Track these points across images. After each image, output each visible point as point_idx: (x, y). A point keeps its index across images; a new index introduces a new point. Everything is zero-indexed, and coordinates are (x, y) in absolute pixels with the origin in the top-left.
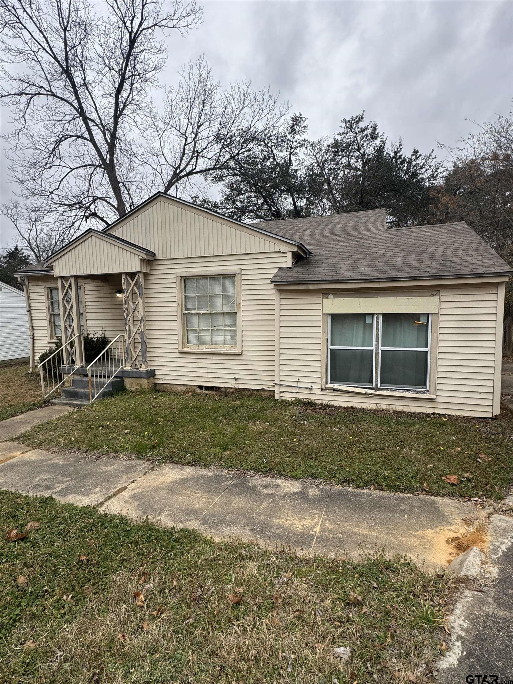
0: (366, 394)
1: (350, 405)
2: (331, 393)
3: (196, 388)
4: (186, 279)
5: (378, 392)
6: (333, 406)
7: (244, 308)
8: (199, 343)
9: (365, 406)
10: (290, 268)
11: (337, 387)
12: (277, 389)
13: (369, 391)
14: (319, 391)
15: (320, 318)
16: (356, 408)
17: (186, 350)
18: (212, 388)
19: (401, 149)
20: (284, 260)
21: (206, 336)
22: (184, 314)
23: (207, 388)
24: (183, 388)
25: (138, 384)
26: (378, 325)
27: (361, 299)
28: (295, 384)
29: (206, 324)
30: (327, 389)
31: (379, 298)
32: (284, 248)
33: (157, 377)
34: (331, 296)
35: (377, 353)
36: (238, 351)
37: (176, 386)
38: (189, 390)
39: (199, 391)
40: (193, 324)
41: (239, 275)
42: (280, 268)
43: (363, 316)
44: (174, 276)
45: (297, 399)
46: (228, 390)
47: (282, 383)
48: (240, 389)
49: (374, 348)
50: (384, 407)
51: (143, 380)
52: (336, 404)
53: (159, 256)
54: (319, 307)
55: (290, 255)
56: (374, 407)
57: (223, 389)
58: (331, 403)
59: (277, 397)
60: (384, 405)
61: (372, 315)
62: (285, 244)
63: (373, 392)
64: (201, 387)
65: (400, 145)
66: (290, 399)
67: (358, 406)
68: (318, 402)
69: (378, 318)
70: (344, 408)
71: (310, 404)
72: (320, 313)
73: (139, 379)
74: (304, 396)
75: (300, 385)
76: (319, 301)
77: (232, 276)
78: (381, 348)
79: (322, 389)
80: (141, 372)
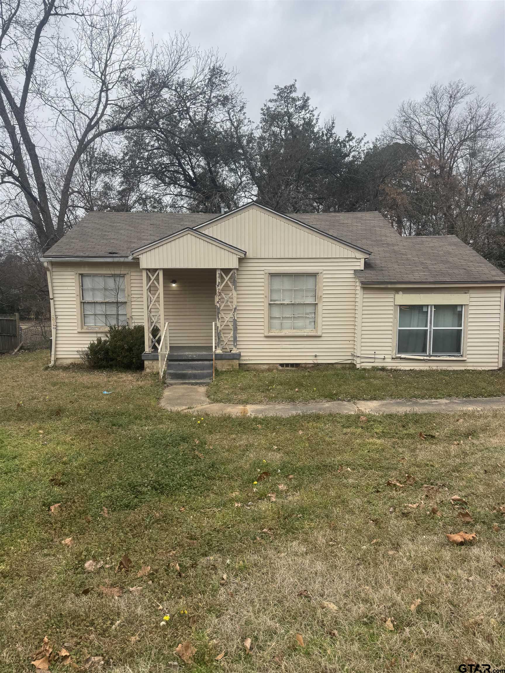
0: (424, 360)
1: (412, 368)
2: (399, 360)
3: (278, 365)
4: (273, 275)
5: (432, 358)
6: (400, 370)
7: (324, 300)
8: (282, 328)
9: (422, 368)
10: (362, 270)
11: (403, 356)
12: (358, 360)
13: (425, 358)
14: (390, 360)
15: (392, 308)
16: (416, 371)
17: (271, 334)
18: (292, 365)
19: (334, 127)
20: (358, 264)
21: (287, 323)
22: (270, 304)
23: (287, 365)
24: (266, 367)
25: (229, 365)
26: (431, 313)
27: (422, 295)
28: (373, 356)
29: (288, 312)
30: (397, 358)
31: (433, 295)
32: (359, 255)
33: (242, 358)
34: (401, 293)
35: (430, 331)
36: (319, 334)
37: (259, 365)
38: (271, 368)
39: (280, 368)
40: (276, 312)
41: (321, 275)
42: (354, 270)
43: (421, 307)
44: (262, 272)
45: (373, 367)
46: (308, 366)
47: (362, 356)
48: (318, 364)
49: (428, 328)
50: (434, 368)
51: (235, 361)
52: (402, 368)
53: (249, 255)
54: (392, 300)
55: (363, 261)
56: (428, 368)
57: (303, 365)
58: (399, 368)
59: (358, 366)
60: (434, 366)
61: (428, 306)
62: (360, 252)
63: (428, 358)
64: (282, 365)
65: (333, 123)
66: (368, 367)
67: (417, 368)
68: (389, 368)
69: (431, 308)
70: (408, 371)
71: (383, 369)
72: (392, 304)
73: (230, 361)
74: (380, 365)
75: (377, 356)
76: (392, 296)
77: (314, 275)
78: (433, 328)
79: (392, 358)
80: (234, 354)
